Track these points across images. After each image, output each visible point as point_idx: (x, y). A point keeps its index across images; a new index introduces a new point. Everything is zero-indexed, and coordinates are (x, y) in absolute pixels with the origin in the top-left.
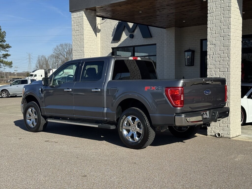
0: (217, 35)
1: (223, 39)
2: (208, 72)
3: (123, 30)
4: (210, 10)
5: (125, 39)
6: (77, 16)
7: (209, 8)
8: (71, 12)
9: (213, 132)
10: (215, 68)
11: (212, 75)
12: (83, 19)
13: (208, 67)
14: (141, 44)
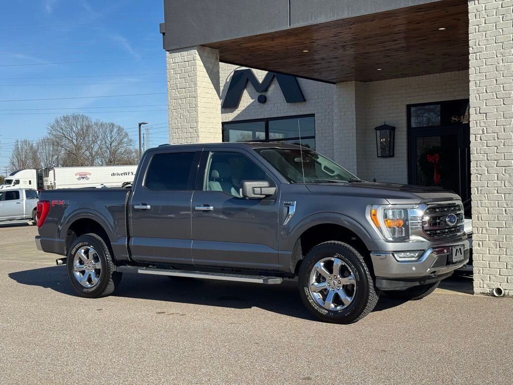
0: (490, 95)
1: (504, 104)
2: (471, 168)
3: (245, 87)
4: (474, 47)
5: (248, 105)
6: (182, 59)
7: (471, 43)
8: (168, 51)
9: (485, 286)
10: (488, 160)
11: (481, 173)
12: (195, 65)
13: (472, 159)
14: (283, 115)
